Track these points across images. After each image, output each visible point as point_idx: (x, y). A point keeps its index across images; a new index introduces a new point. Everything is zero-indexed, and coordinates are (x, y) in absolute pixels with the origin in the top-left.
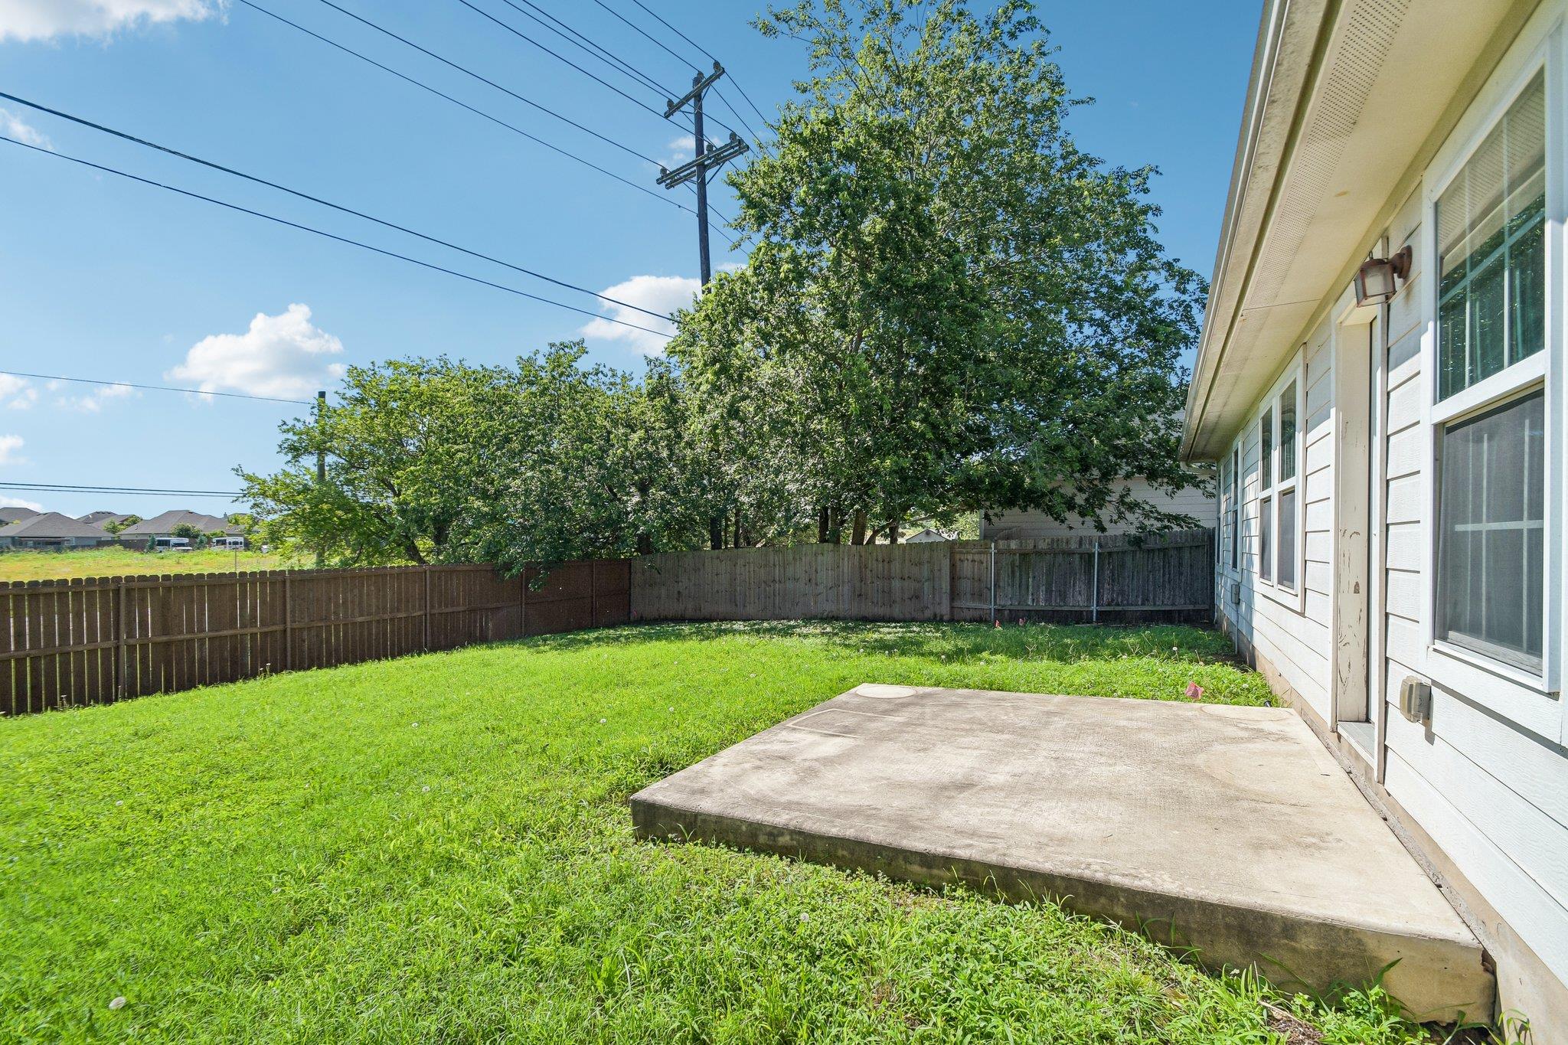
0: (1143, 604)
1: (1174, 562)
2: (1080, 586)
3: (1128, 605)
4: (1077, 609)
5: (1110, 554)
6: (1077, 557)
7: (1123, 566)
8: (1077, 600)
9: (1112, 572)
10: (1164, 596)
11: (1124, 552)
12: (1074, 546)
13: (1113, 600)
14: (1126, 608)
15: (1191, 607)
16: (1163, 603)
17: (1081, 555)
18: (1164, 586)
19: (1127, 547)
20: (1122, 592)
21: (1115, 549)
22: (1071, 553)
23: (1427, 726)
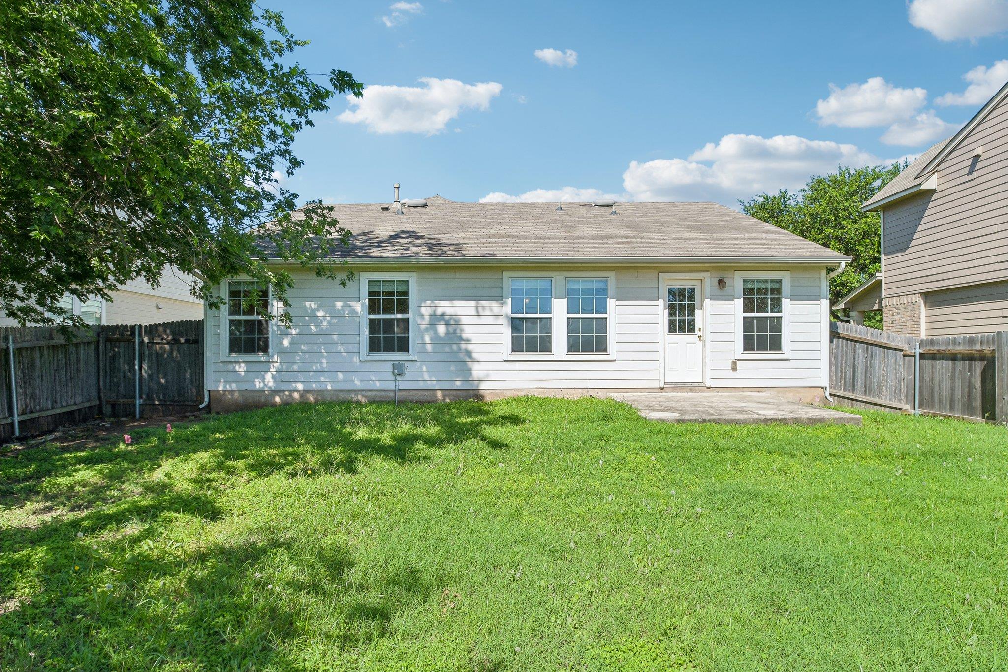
0: (53, 408)
3: (41, 410)
5: (22, 349)
7: (33, 362)
10: (68, 397)
11: (31, 348)
13: (27, 406)
14: (40, 415)
15: (88, 404)
16: (65, 403)
19: (35, 343)
20: (33, 397)
21: (25, 345)
23: (734, 369)
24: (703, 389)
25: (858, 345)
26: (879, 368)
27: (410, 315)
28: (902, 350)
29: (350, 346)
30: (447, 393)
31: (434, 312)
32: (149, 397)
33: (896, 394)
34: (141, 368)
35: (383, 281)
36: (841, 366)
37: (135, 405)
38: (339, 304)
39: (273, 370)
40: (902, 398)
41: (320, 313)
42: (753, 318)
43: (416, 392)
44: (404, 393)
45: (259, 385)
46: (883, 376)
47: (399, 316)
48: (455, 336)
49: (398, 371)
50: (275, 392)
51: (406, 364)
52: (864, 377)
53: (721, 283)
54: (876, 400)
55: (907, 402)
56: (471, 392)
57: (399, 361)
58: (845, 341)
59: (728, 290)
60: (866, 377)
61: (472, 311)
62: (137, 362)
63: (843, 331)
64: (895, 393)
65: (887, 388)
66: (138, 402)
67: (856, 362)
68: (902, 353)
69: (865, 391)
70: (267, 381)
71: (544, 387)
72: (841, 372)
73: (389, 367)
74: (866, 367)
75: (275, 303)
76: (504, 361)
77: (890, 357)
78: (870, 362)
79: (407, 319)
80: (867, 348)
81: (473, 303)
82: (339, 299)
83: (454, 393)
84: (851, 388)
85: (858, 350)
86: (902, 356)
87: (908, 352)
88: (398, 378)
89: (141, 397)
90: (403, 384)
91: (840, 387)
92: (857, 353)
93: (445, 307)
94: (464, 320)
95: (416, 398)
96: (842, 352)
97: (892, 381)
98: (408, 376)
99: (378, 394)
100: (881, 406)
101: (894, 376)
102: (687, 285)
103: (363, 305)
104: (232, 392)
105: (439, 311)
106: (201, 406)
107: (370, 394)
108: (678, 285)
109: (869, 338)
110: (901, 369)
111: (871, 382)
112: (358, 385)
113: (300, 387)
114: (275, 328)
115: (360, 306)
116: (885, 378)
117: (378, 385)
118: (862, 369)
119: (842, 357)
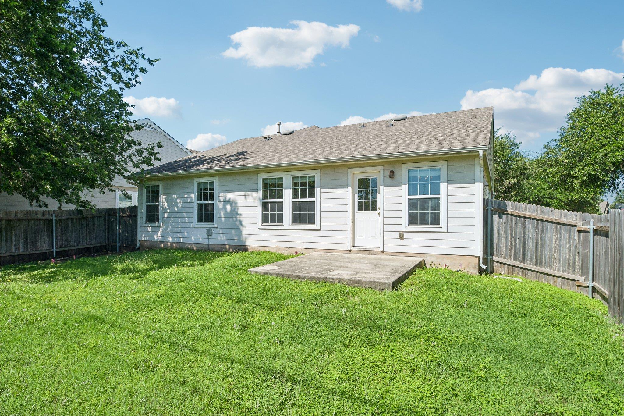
0: (78, 245)
1: (91, 223)
2: (45, 237)
3: (70, 247)
4: (44, 251)
5: (60, 220)
6: (42, 222)
7: (67, 225)
8: (43, 246)
9: (61, 229)
10: (87, 241)
11: (67, 219)
12: (40, 216)
13: (62, 245)
14: (70, 248)
15: (99, 245)
16: (85, 244)
17: (44, 220)
18: (87, 236)
19: (69, 217)
20: (67, 240)
21: (63, 218)
22: (39, 220)
23: (402, 238)
24: (378, 252)
25: (527, 221)
26: (551, 241)
27: (215, 201)
28: (576, 226)
29: (190, 219)
30: (231, 246)
31: (225, 198)
32: (122, 243)
33: (570, 267)
34: (119, 228)
35: (204, 183)
36: (511, 239)
37: (117, 246)
38: (186, 196)
39: (161, 231)
40: (577, 270)
41: (179, 201)
42: (418, 199)
43: (217, 246)
44: (212, 246)
45: (156, 238)
46: (555, 248)
47: (210, 202)
48: (234, 213)
49: (209, 233)
50: (161, 242)
51: (213, 229)
52: (534, 249)
53: (392, 174)
54: (548, 271)
55: (582, 275)
56: (242, 247)
57: (210, 228)
58: (514, 218)
59: (397, 178)
60: (537, 248)
61: (243, 198)
62: (118, 225)
63: (512, 209)
64: (569, 265)
65: (559, 260)
66: (118, 245)
67: (526, 236)
68: (576, 229)
69: (537, 261)
70: (158, 236)
71: (279, 245)
72: (511, 244)
73: (205, 231)
74: (537, 240)
75: (162, 196)
76: (259, 229)
77: (563, 233)
78: (541, 237)
79: (213, 204)
80: (537, 224)
81: (243, 193)
82: (186, 193)
83: (234, 247)
84: (521, 258)
85: (527, 226)
86: (576, 231)
87: (582, 228)
88: (210, 237)
89: (119, 242)
90: (212, 241)
91: (510, 257)
92: (527, 228)
93: (231, 196)
94: (239, 204)
95: (217, 249)
96: (511, 226)
97: (565, 253)
98: (214, 236)
99: (201, 245)
100: (554, 276)
101: (567, 250)
102: (370, 176)
103: (195, 196)
104: (147, 241)
105: (228, 198)
106: (136, 248)
107: (198, 245)
108: (364, 176)
109: (539, 216)
110: (576, 243)
111: (541, 254)
112: (193, 240)
113: (170, 239)
114: (162, 209)
115: (194, 196)
116: (558, 251)
117: (201, 241)
118: (533, 243)
119: (511, 231)
